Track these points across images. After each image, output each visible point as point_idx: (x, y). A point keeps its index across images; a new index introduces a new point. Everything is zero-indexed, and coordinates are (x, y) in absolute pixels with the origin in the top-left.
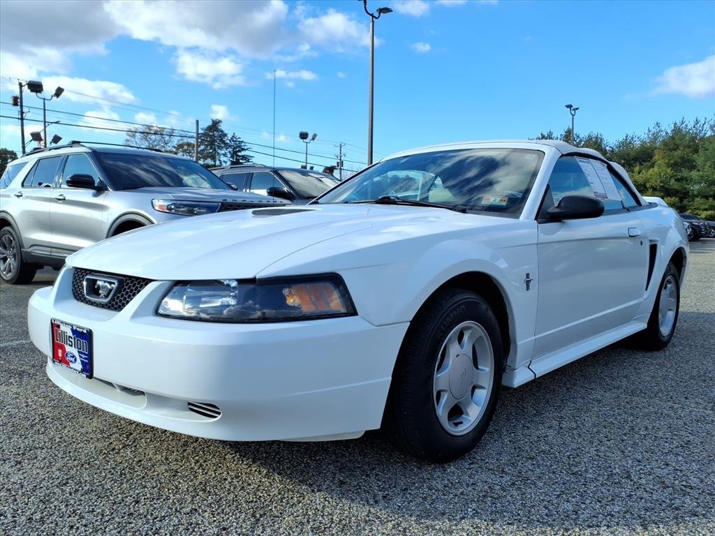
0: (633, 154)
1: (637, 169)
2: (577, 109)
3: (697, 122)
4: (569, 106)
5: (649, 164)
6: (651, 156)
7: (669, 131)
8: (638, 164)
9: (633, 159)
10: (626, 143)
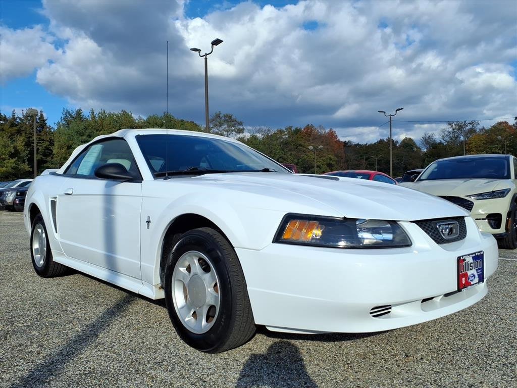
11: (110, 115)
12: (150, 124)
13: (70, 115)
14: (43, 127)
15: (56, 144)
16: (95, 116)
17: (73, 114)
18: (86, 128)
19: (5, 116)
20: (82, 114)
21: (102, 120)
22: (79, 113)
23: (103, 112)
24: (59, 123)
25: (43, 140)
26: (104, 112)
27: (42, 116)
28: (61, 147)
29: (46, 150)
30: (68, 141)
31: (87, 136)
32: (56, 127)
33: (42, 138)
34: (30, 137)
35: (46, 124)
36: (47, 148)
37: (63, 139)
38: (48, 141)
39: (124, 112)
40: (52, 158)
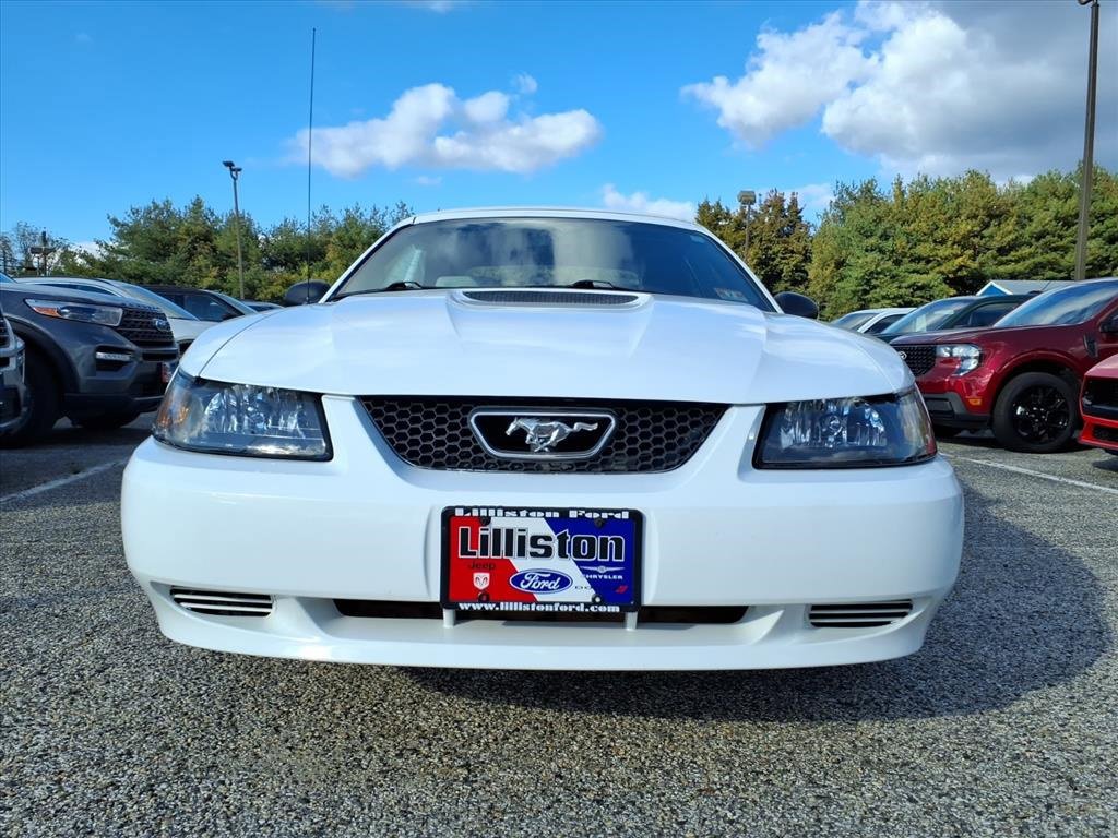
0: (297, 248)
1: (305, 270)
2: (240, 170)
3: (375, 212)
4: (229, 164)
5: (320, 264)
6: (322, 255)
7: (340, 219)
8: (305, 263)
9: (298, 256)
10: (286, 230)
11: (938, 184)
12: (1036, 195)
13: (849, 194)
14: (793, 226)
15: (815, 258)
16: (904, 191)
17: (854, 193)
18: (879, 220)
19: (729, 211)
20: (877, 189)
21: (917, 197)
22: (867, 190)
23: (922, 180)
24: (826, 214)
25: (792, 252)
26: (926, 180)
27: (794, 202)
28: (825, 265)
29: (797, 271)
30: (839, 250)
31: (881, 237)
32: (819, 223)
33: (790, 248)
34: (768, 248)
35: (800, 218)
36: (798, 269)
37: (830, 247)
38: (800, 253)
39: (973, 175)
40: (807, 287)
